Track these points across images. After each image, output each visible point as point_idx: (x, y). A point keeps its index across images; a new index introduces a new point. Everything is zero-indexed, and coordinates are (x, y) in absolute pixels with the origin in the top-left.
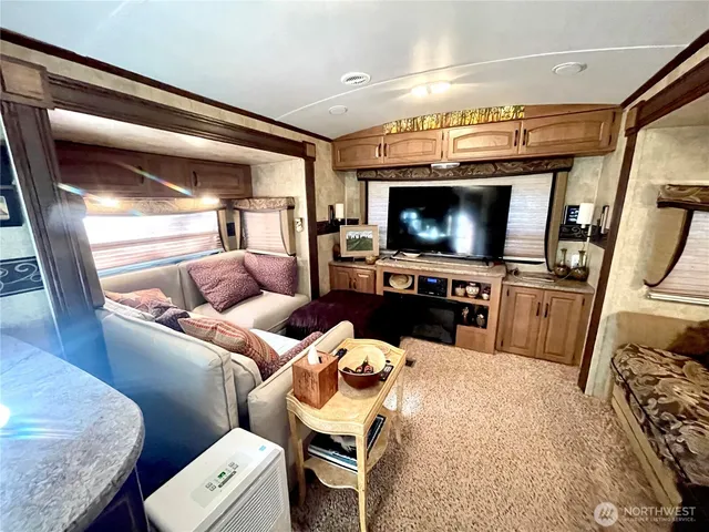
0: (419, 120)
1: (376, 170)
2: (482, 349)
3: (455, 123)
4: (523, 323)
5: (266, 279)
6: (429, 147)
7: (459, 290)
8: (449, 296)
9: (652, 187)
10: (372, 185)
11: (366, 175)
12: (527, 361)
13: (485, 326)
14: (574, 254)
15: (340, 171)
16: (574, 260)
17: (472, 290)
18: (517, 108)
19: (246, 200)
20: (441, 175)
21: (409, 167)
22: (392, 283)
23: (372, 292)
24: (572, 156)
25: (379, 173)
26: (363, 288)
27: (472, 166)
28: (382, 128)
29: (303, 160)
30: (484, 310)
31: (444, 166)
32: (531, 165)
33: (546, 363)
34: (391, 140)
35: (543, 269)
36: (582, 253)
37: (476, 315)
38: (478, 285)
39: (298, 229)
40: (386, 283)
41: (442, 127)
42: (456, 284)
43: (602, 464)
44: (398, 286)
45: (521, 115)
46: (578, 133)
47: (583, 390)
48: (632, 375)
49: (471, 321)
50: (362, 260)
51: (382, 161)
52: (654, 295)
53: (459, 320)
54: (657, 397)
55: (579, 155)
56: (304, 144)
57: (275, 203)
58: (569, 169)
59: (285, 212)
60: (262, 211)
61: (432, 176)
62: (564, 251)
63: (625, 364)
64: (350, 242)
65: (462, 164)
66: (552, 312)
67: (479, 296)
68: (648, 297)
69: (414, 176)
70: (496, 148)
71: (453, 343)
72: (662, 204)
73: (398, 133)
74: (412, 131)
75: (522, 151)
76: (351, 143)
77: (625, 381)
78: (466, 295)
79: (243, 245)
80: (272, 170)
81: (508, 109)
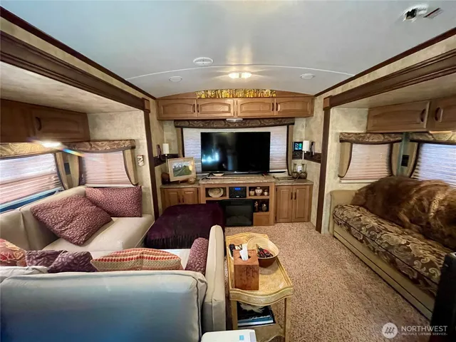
0: (219, 92)
1: (188, 120)
2: (268, 224)
3: (241, 95)
4: (285, 205)
5: (115, 208)
6: (226, 109)
7: (252, 193)
8: (248, 197)
9: (337, 133)
10: (186, 131)
11: (181, 124)
12: (290, 225)
13: (267, 210)
14: (299, 166)
15: (161, 120)
16: (299, 168)
17: (259, 191)
18: (272, 91)
19: (87, 143)
20: (231, 126)
21: (211, 120)
22: (211, 194)
23: (196, 203)
24: (294, 118)
25: (192, 123)
26: (190, 201)
27: (248, 121)
28: (194, 94)
29: (142, 112)
30: (267, 202)
31: (235, 120)
32: (277, 122)
33: (298, 224)
34: (201, 103)
35: (286, 175)
36: (303, 165)
37: (262, 205)
38: (261, 188)
39: (141, 164)
40: (208, 195)
41: (233, 97)
42: (251, 189)
43: (348, 265)
44: (215, 196)
45: (274, 95)
46: (298, 107)
47: (320, 232)
48: (349, 219)
49: (260, 209)
50: (186, 181)
51: (196, 115)
52: (343, 181)
53: (254, 210)
54: (365, 225)
55: (297, 118)
56: (143, 99)
57: (118, 144)
58: (293, 124)
59: (128, 152)
60: (106, 151)
61: (226, 126)
62: (295, 165)
63: (343, 214)
64: (175, 170)
65: (244, 119)
66: (297, 195)
67: (262, 194)
68: (340, 182)
69: (215, 126)
70: (263, 111)
71: (252, 225)
72: (341, 141)
73: (207, 98)
74: (215, 98)
75: (275, 114)
76: (173, 102)
77: (346, 222)
78: (255, 194)
79: (82, 182)
80: (111, 118)
81: (267, 92)
